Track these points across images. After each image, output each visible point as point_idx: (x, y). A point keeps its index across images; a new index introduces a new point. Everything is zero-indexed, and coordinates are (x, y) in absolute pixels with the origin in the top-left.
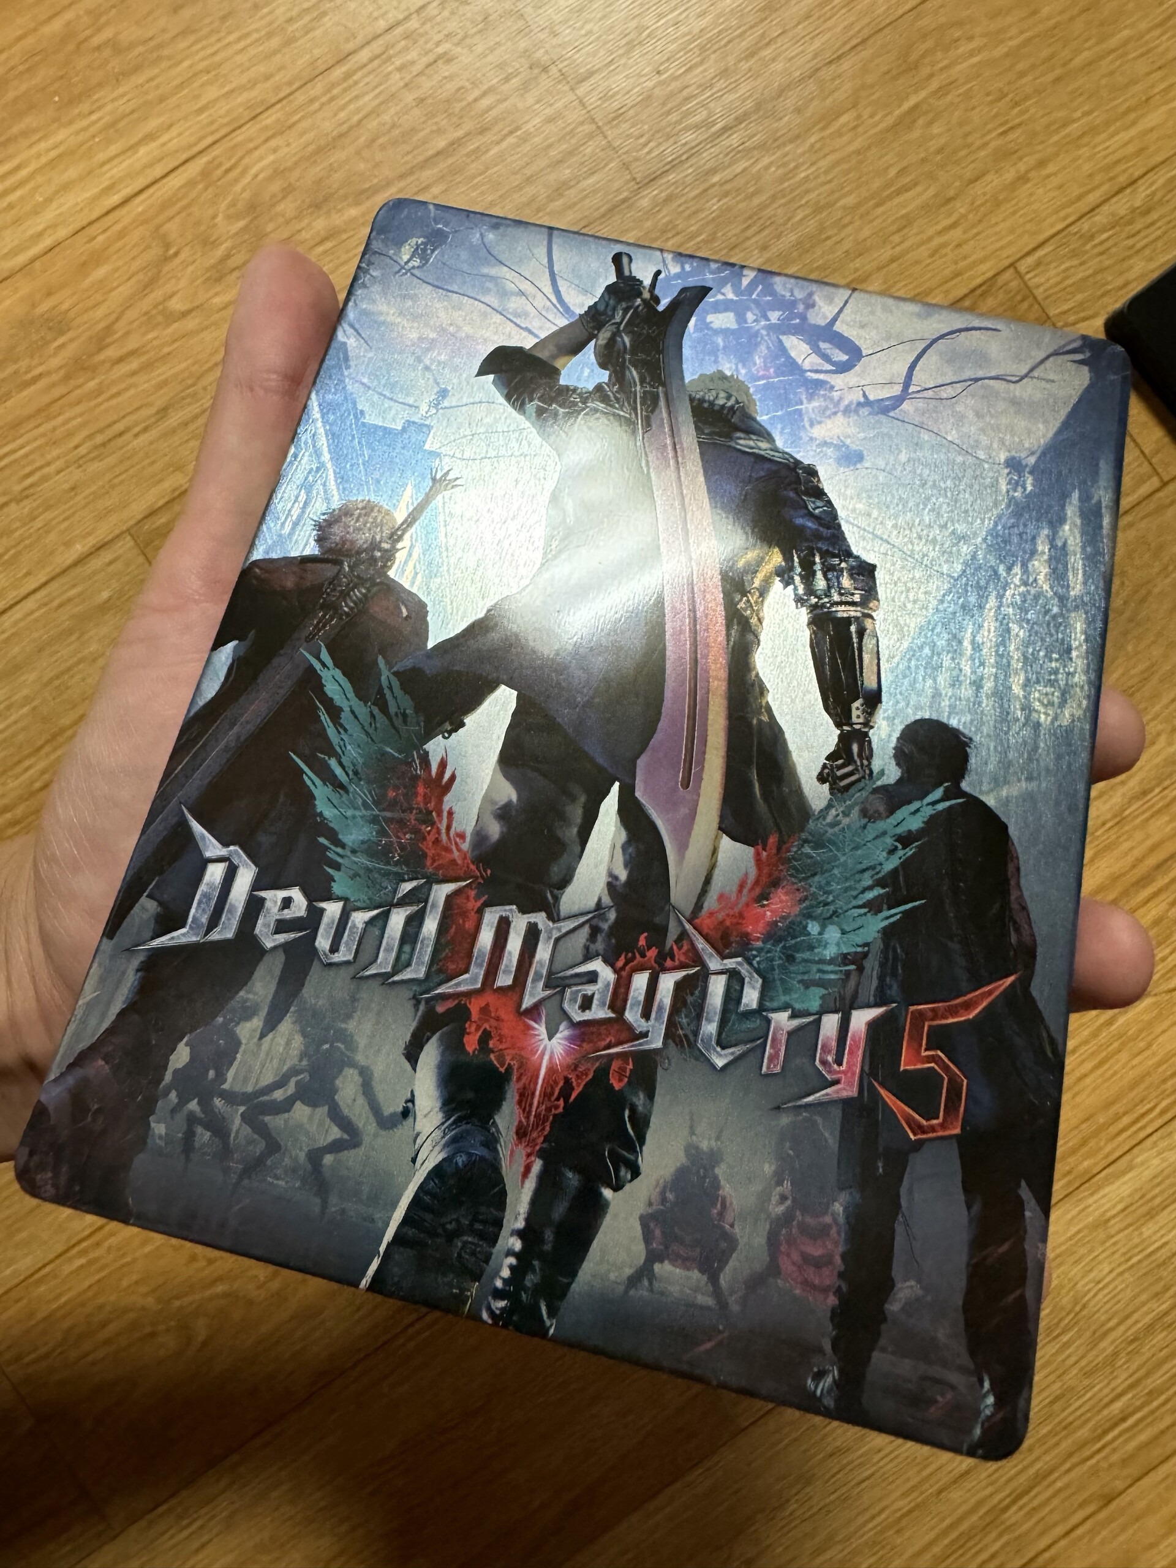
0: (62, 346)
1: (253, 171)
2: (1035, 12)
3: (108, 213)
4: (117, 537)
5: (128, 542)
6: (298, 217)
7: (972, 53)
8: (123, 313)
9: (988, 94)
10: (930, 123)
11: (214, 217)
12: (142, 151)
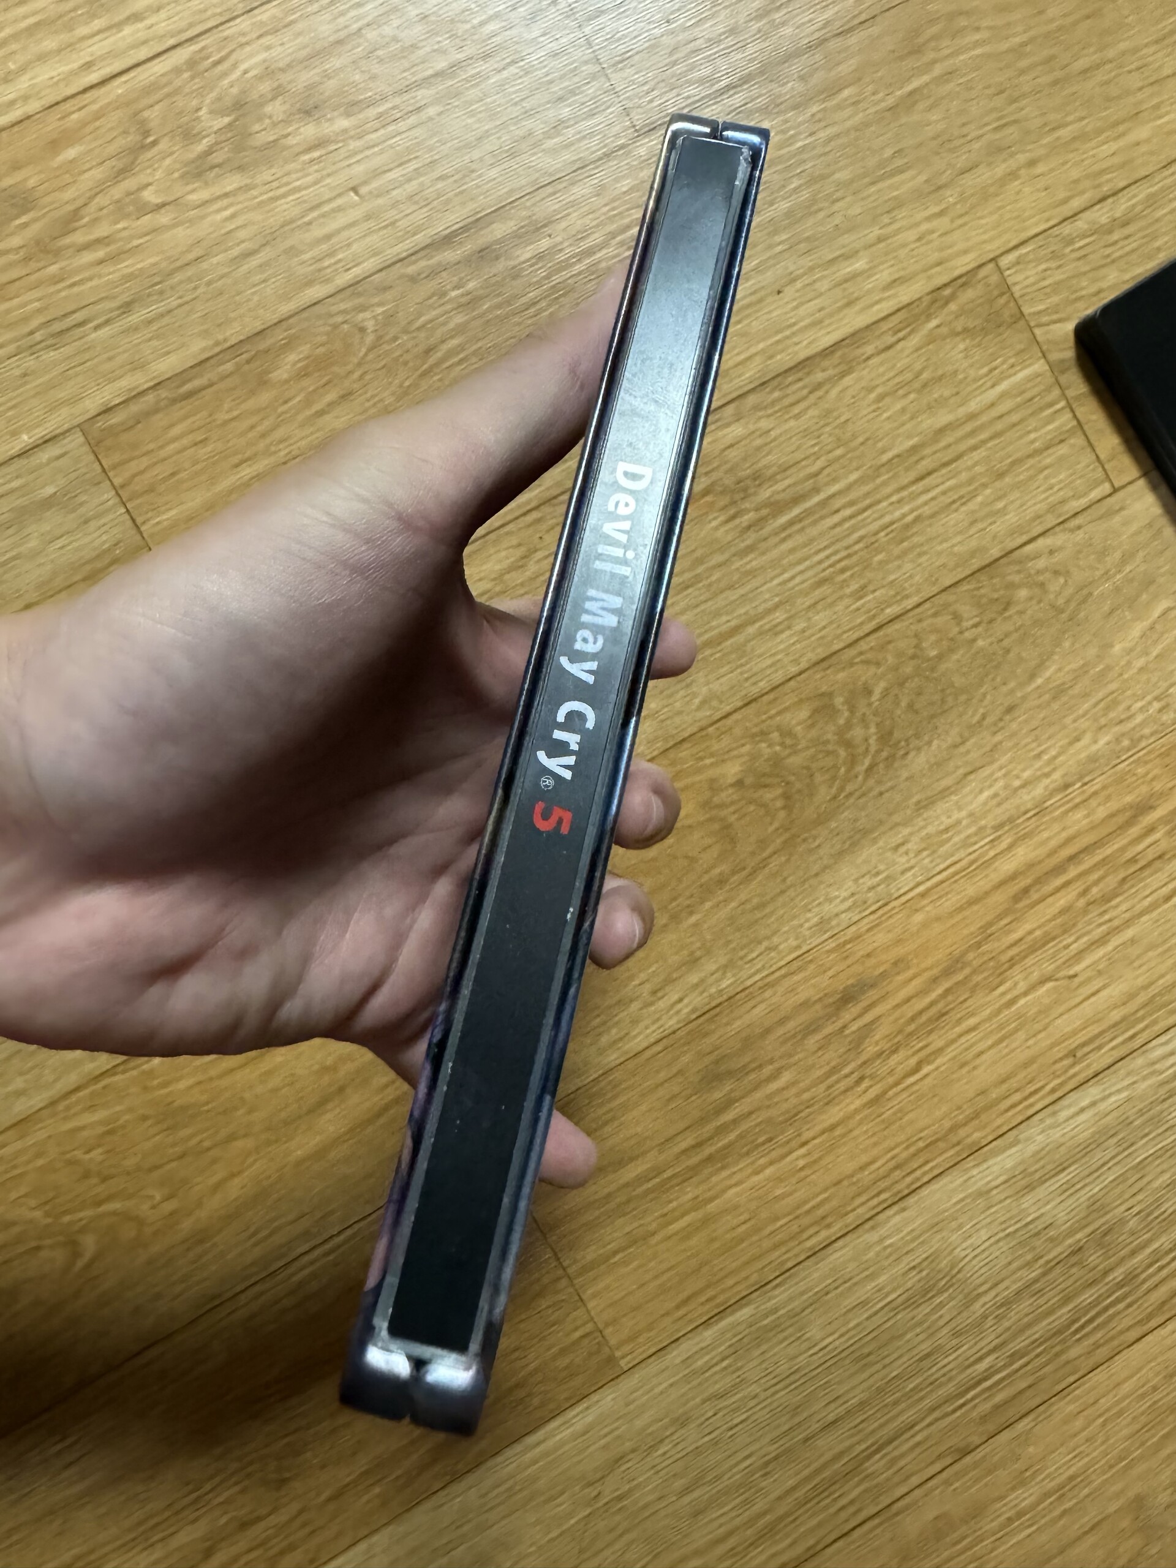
0: (25, 225)
1: (243, 67)
2: (1041, 12)
3: (85, 91)
4: (68, 430)
5: (78, 438)
6: (286, 122)
7: (977, 44)
8: (92, 198)
9: (988, 87)
10: (930, 109)
11: (198, 109)
12: (127, 30)
